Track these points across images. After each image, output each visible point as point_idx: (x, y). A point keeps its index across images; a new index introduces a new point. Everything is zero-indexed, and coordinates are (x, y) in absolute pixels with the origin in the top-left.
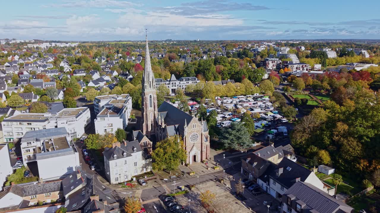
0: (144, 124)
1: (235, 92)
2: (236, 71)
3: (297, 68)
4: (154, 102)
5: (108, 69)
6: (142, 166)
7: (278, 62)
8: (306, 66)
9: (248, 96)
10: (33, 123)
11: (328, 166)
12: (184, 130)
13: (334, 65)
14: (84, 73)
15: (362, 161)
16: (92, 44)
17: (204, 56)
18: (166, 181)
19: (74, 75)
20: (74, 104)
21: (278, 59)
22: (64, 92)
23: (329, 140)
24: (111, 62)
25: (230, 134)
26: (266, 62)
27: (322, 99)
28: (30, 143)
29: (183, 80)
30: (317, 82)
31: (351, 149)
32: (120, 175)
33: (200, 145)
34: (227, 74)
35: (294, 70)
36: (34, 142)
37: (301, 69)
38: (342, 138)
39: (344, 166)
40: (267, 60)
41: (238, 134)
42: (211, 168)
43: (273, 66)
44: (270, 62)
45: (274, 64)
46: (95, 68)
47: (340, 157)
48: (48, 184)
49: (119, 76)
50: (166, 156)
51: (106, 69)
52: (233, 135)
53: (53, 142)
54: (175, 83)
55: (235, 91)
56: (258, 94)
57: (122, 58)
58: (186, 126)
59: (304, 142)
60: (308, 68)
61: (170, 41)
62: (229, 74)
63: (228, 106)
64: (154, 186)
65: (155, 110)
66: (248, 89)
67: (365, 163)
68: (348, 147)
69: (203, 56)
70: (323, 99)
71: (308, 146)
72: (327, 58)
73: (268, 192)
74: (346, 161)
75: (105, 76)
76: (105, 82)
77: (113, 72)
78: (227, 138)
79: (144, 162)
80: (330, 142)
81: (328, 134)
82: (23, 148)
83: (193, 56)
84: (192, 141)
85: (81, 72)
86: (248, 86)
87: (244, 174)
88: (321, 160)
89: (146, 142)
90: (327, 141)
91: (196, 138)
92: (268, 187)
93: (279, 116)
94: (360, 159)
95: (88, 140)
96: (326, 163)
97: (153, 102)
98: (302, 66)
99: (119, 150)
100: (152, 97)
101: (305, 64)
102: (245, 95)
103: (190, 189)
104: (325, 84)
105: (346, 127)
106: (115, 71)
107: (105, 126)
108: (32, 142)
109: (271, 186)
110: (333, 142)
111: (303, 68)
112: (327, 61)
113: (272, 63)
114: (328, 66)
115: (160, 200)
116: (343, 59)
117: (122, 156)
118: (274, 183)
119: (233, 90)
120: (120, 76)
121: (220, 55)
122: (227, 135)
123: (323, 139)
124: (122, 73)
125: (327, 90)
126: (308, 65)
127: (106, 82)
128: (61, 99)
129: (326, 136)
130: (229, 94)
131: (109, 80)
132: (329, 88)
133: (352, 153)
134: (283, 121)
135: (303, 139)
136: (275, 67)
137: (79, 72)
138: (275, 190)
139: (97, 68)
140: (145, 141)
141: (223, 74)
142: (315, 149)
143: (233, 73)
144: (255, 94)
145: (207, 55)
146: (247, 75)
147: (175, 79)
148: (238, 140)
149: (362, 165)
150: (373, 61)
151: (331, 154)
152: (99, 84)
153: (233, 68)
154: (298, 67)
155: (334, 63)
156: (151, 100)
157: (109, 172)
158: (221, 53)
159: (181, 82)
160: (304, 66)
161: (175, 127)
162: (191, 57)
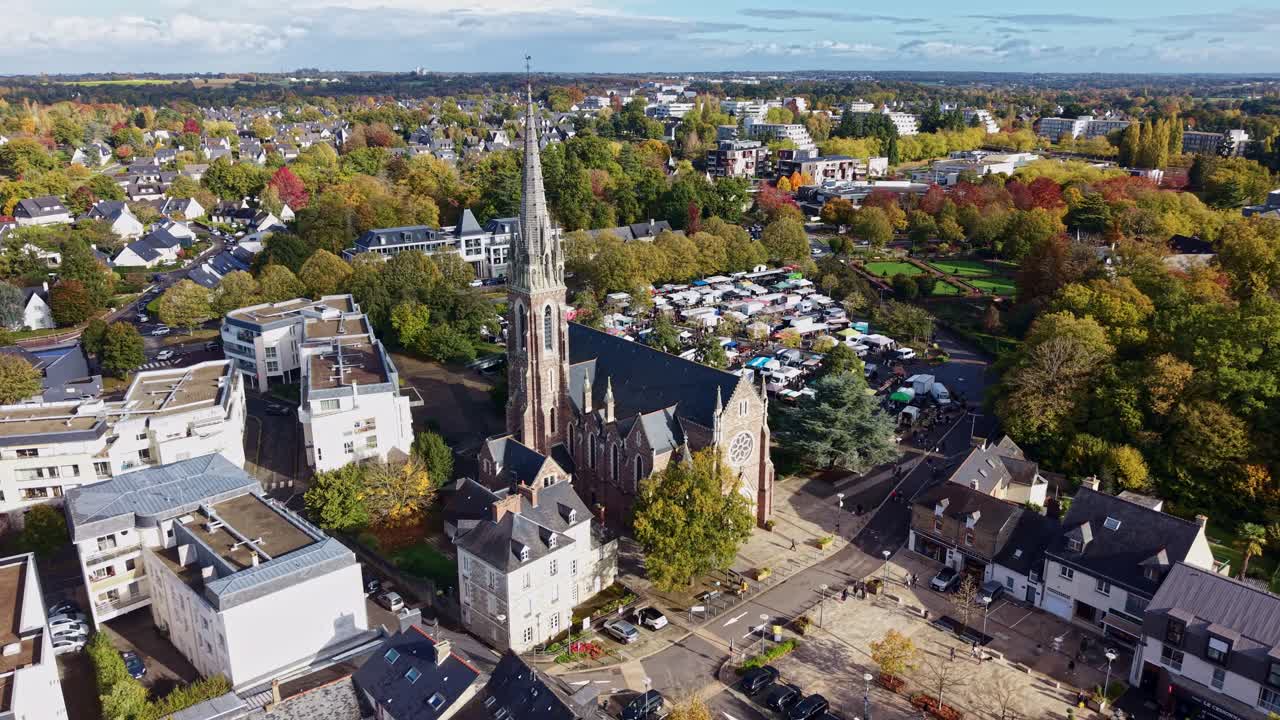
0: (528, 414)
1: (698, 267)
2: (662, 190)
3: (825, 173)
4: (559, 329)
5: (151, 190)
6: (590, 571)
7: (761, 154)
8: (850, 164)
9: (739, 275)
10: (42, 449)
11: (1142, 493)
12: (712, 427)
13: (919, 159)
14: (59, 212)
15: (1250, 469)
16: (10, 88)
17: (495, 134)
18: (699, 616)
19: (22, 221)
20: (135, 347)
21: (758, 144)
22: (44, 297)
23: (1139, 414)
24: (143, 162)
25: (830, 422)
26: (725, 154)
27: (956, 271)
28: (112, 537)
29: (503, 227)
30: (924, 219)
31: (1216, 439)
32: (538, 616)
33: (757, 469)
34: (635, 202)
35: (819, 179)
36: (124, 533)
37: (838, 175)
38: (1181, 406)
39: (1195, 487)
40: (729, 147)
41: (855, 418)
42: (805, 543)
43: (747, 167)
44: (738, 155)
45: (749, 160)
46: (97, 189)
47: (1179, 460)
48: (303, 699)
49: (210, 218)
50: (697, 528)
51: (143, 191)
52: (838, 424)
53: (224, 524)
54: (478, 243)
55: (698, 262)
56: (764, 268)
57: (181, 148)
58: (719, 411)
59: (1052, 426)
60: (857, 171)
61: (314, 73)
62: (639, 200)
63: (703, 316)
64: (671, 638)
65: (562, 358)
66: (735, 252)
67: (1261, 475)
68: (1206, 430)
69: (492, 133)
70: (961, 273)
71: (1071, 438)
72: (898, 138)
73: (1037, 604)
74: (1197, 473)
75: (173, 224)
76: (177, 248)
77: (183, 204)
78: (823, 437)
79: (595, 555)
80: (1141, 419)
81: (1134, 393)
82: (88, 564)
83: (455, 134)
84: (733, 459)
85: (47, 209)
86: (735, 244)
87: (924, 552)
88: (1125, 477)
89: (552, 478)
90: (1135, 418)
91: (746, 448)
92: (1038, 588)
93: (883, 340)
94: (1243, 463)
95: (328, 496)
96: (1137, 486)
97: (556, 327)
98: (841, 165)
99: (527, 527)
100: (554, 312)
101: (849, 158)
102: (727, 274)
103: (800, 632)
104: (951, 224)
105: (1185, 370)
106: (192, 199)
107: (346, 431)
108: (118, 535)
109: (1047, 585)
110: (1150, 420)
111: (843, 171)
112: (899, 144)
113: (744, 156)
114: (902, 161)
115: (727, 687)
116: (939, 140)
117: (541, 545)
118: (1067, 574)
119: (691, 258)
120: (214, 218)
121: (551, 130)
122: (819, 427)
123: (1117, 413)
124: (221, 207)
125: (956, 243)
126: (857, 161)
127: (182, 245)
128: (34, 328)
129: (1127, 401)
130: (680, 274)
131: (190, 238)
132: (960, 235)
133: (1218, 447)
134: (905, 357)
135: (1050, 413)
136: (751, 172)
137: (40, 208)
138: (1068, 597)
139: (106, 189)
140: (549, 476)
141: (621, 202)
142: (1098, 446)
143: (653, 197)
144: (756, 269)
145: (505, 129)
146: (700, 202)
147: (477, 226)
148: (860, 437)
149: (1252, 481)
150: (1019, 144)
151: (1149, 457)
152: (159, 254)
153: (653, 181)
154: (830, 168)
155: (919, 152)
156: (548, 322)
157: (506, 614)
158: (548, 123)
159: (498, 238)
160: (845, 166)
161: (667, 414)
162: (448, 137)
